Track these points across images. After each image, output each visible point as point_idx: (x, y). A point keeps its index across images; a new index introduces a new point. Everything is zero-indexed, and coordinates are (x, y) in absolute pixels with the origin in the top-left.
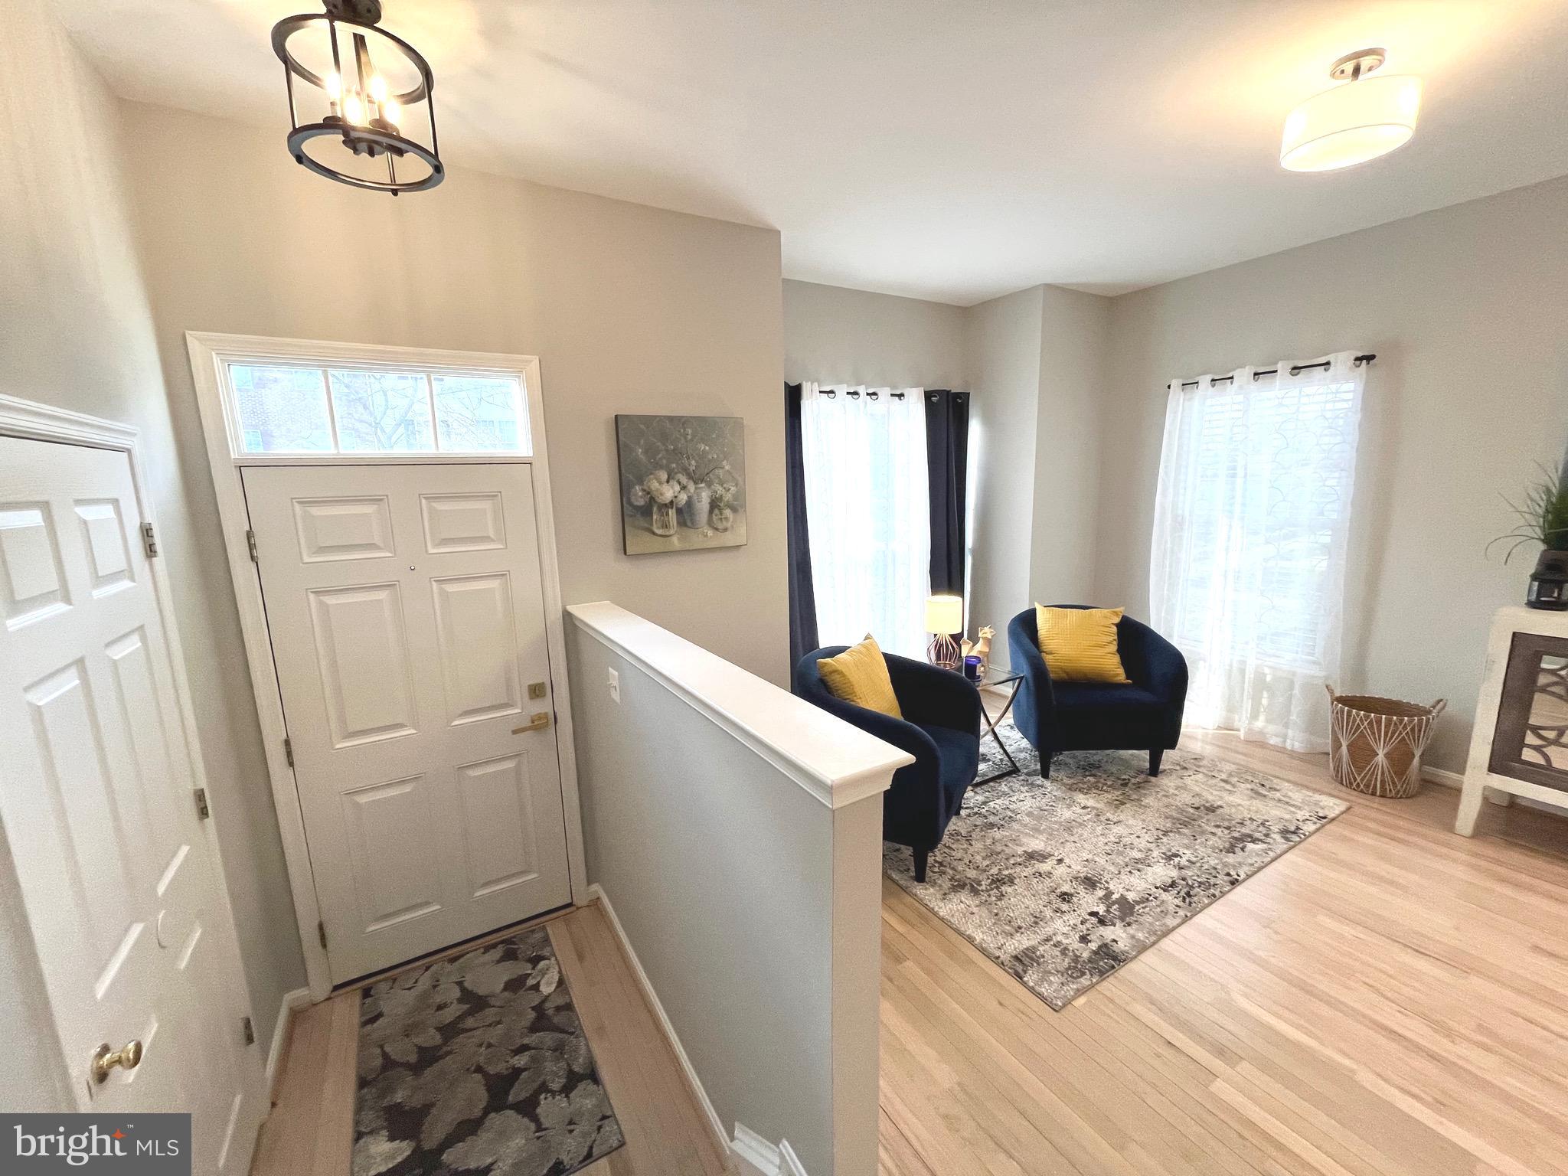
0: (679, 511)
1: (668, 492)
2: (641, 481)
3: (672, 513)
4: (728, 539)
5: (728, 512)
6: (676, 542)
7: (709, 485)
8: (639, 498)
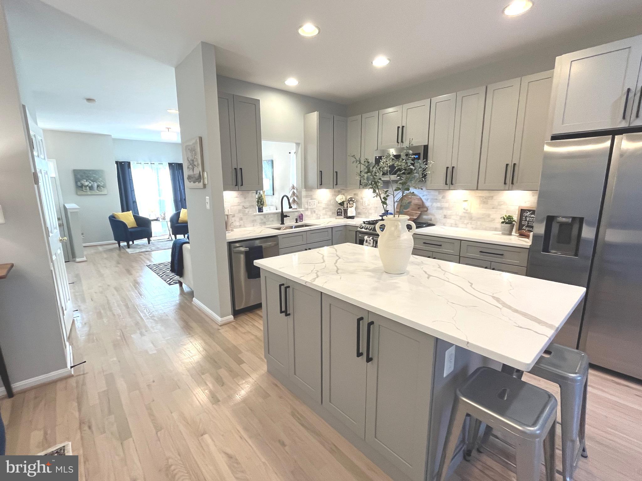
0: (89, 187)
1: (87, 183)
2: (80, 181)
3: (88, 188)
4: (103, 193)
5: (102, 188)
6: (89, 193)
7: (97, 182)
8: (79, 184)
